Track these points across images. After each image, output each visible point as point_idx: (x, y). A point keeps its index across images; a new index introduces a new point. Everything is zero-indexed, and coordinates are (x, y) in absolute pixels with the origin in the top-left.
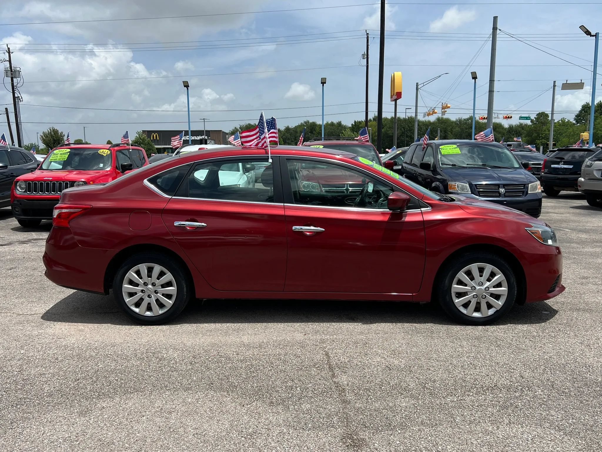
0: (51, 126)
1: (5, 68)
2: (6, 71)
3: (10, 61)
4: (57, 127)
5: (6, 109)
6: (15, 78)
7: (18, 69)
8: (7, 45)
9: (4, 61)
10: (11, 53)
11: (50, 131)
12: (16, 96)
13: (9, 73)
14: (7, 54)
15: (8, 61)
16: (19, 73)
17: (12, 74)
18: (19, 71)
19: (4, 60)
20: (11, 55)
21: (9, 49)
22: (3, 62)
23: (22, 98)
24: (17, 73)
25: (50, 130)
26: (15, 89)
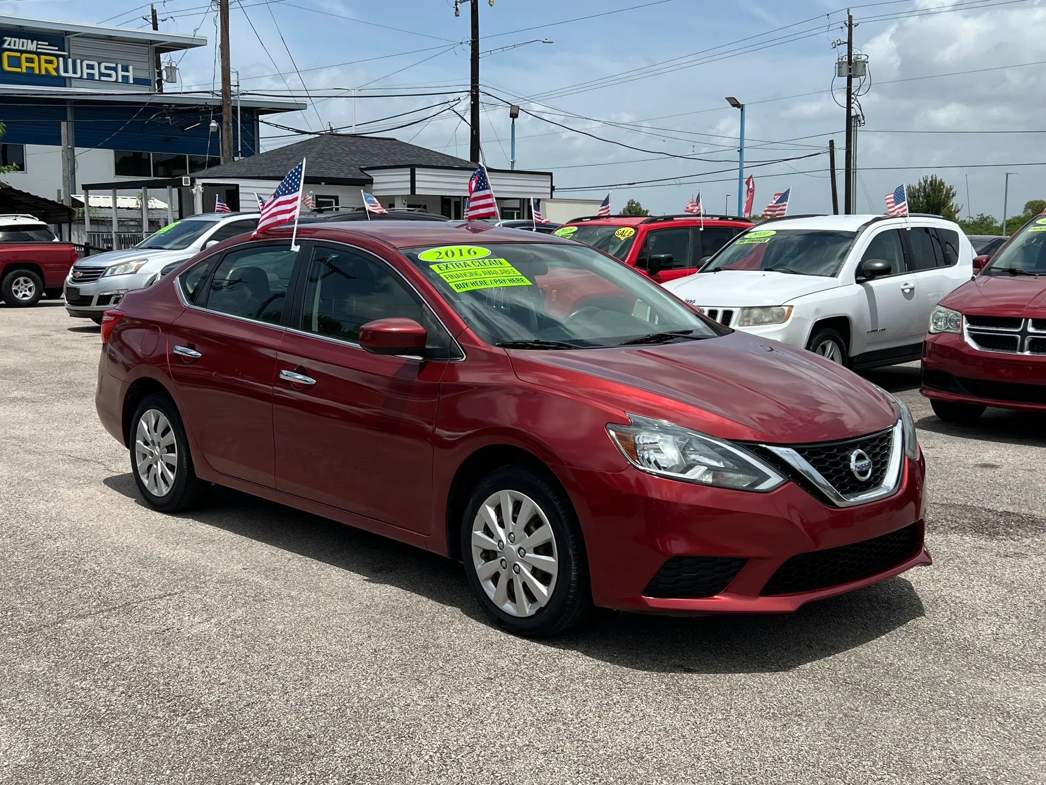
0: (929, 174)
1: (839, 59)
2: (840, 64)
3: (850, 43)
4: (940, 176)
5: (832, 142)
6: (856, 76)
7: (863, 58)
8: (848, 10)
9: (839, 45)
10: (853, 26)
11: (923, 184)
12: (853, 113)
13: (845, 68)
14: (846, 29)
15: (845, 43)
16: (865, 66)
17: (850, 69)
18: (864, 62)
19: (839, 42)
20: (854, 29)
21: (850, 17)
22: (837, 47)
23: (863, 117)
24: (860, 66)
25: (926, 181)
26: (853, 101)
